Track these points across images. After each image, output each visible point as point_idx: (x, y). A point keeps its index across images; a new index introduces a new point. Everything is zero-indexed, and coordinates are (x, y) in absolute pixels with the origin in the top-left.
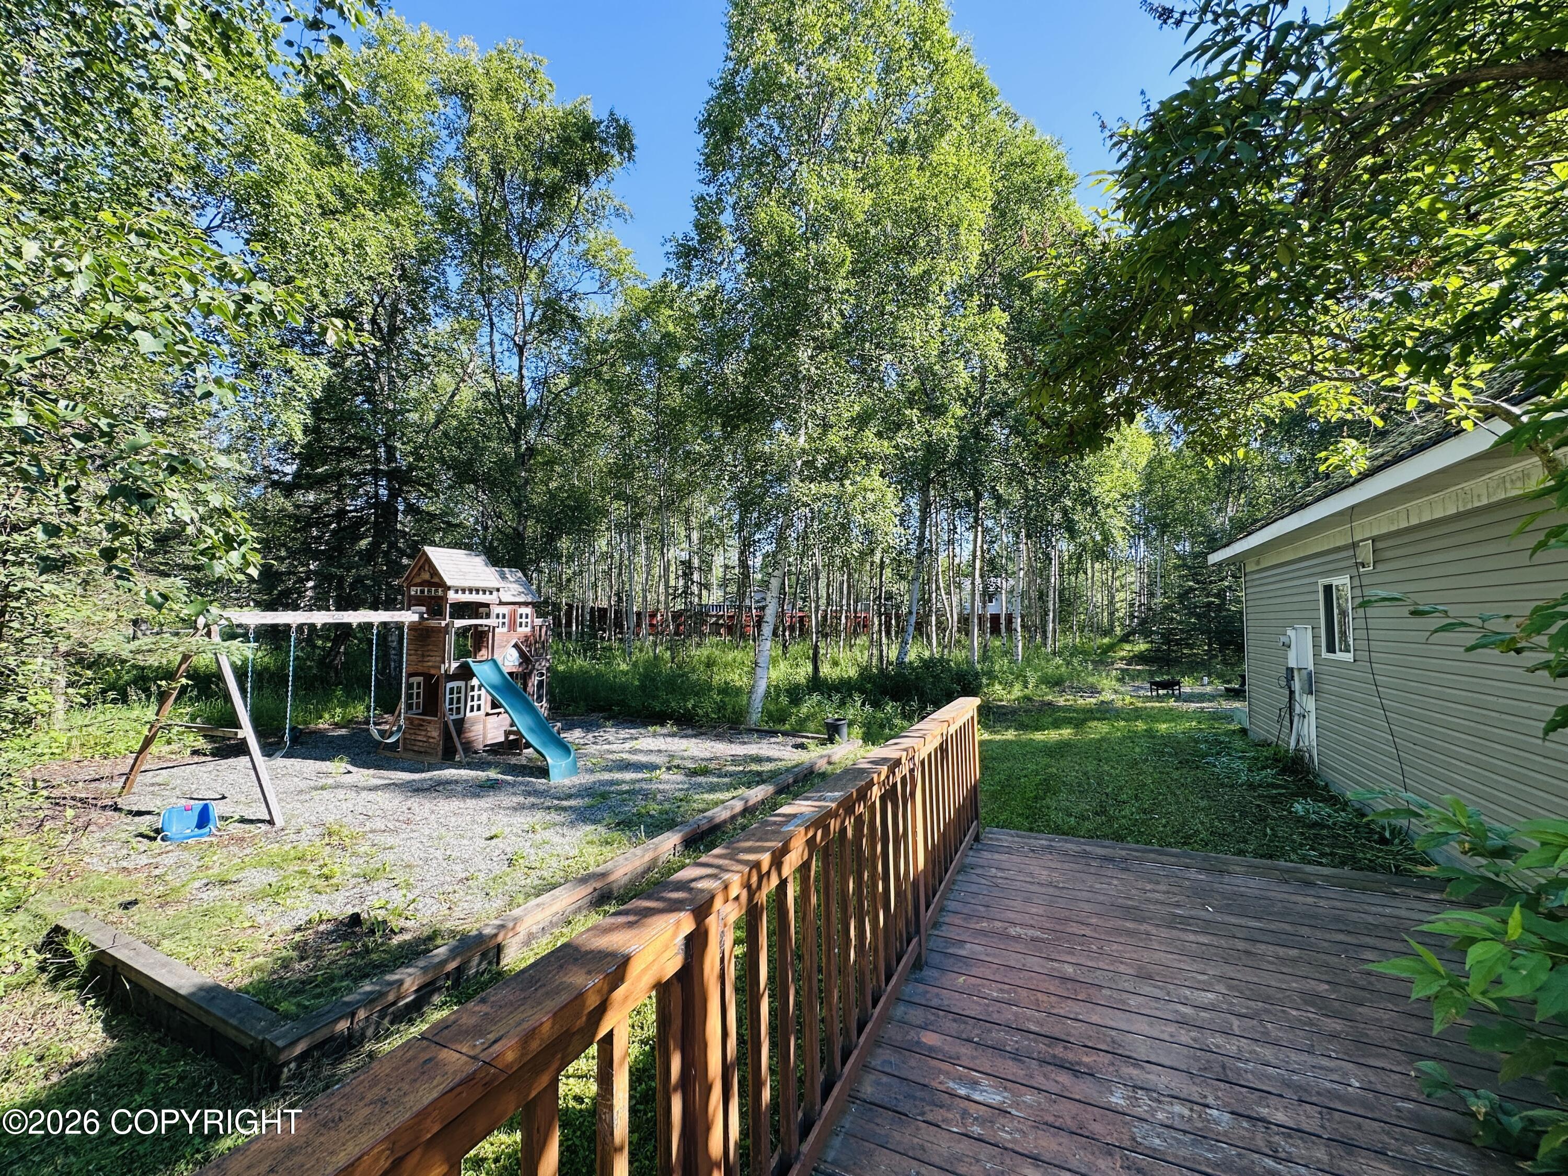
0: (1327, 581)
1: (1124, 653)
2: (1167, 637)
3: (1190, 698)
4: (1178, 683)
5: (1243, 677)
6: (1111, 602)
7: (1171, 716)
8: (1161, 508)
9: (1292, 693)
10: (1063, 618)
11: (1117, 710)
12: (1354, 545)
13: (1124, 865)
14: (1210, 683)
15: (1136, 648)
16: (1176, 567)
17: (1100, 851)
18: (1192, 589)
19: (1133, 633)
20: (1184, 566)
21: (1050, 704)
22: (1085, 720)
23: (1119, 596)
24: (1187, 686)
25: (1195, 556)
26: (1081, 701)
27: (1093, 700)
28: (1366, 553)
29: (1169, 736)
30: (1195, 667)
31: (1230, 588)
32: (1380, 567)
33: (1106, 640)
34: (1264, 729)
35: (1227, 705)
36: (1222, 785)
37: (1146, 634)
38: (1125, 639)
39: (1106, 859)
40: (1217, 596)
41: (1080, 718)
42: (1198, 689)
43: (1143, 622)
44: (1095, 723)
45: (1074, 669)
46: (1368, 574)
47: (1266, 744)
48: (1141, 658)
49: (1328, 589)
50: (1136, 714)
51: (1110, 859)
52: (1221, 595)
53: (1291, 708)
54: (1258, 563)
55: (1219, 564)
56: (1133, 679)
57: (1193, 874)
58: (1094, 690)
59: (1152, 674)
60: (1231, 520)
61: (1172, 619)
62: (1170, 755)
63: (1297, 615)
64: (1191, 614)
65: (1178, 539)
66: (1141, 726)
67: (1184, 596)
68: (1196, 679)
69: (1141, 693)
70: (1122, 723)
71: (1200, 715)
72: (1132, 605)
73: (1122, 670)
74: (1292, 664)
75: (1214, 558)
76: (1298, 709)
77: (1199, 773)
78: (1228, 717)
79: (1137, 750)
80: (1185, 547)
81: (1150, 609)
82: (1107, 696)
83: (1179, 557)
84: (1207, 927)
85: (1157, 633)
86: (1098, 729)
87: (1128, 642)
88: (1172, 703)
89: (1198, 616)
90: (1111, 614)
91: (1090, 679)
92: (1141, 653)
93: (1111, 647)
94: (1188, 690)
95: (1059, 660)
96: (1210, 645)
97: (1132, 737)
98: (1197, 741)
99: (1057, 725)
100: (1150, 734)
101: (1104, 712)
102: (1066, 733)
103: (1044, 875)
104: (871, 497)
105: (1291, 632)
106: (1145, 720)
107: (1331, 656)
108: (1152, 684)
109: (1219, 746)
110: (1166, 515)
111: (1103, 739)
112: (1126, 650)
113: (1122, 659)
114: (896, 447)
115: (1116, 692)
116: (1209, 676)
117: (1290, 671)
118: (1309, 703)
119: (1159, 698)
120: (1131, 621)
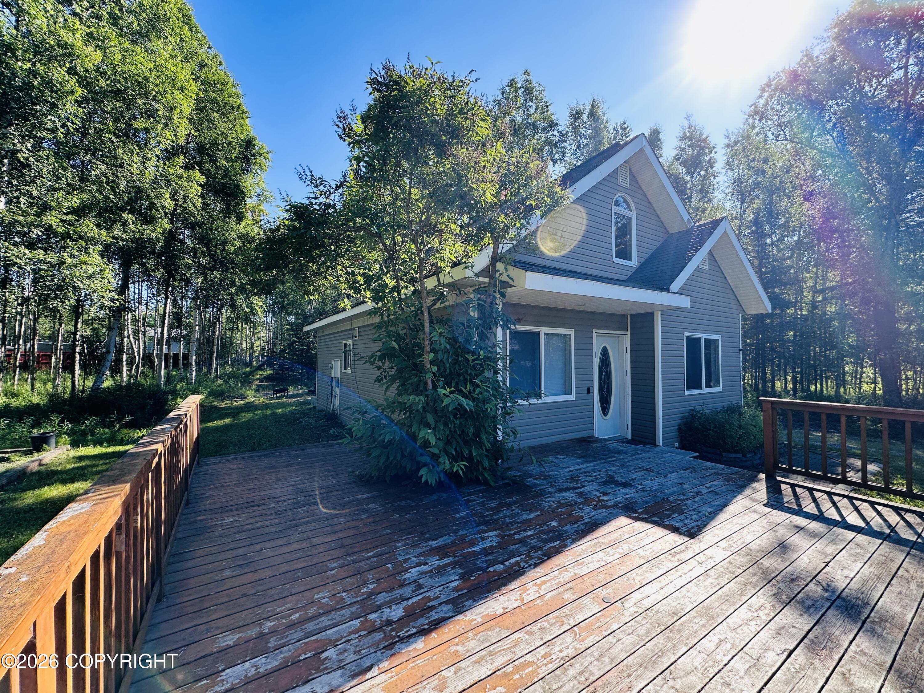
0: (344, 342)
1: (258, 376)
2: (281, 366)
3: (292, 396)
4: (287, 389)
5: (315, 384)
6: (251, 348)
7: (283, 405)
8: (282, 297)
9: (332, 387)
10: (222, 356)
11: (256, 405)
12: (352, 329)
13: (268, 456)
14: (301, 389)
15: (265, 373)
16: (288, 330)
17: (258, 454)
18: (295, 342)
19: (263, 365)
20: (292, 330)
21: (216, 407)
22: (238, 413)
23: (257, 343)
24: (291, 391)
25: (297, 324)
26: (235, 404)
27: (242, 402)
28: (356, 333)
29: (283, 414)
30: (295, 382)
31: (312, 341)
32: (360, 338)
33: (248, 369)
34: (321, 405)
35: (309, 398)
36: (305, 429)
37: (270, 364)
38: (259, 368)
39: (261, 456)
40: (306, 346)
41: (235, 412)
42: (296, 392)
43: (269, 358)
44: (244, 414)
45: (230, 386)
46: (356, 340)
47: (322, 411)
48: (267, 378)
49: (345, 345)
50: (266, 406)
51: (263, 455)
52: (308, 345)
53: (332, 394)
54: (323, 332)
55: (308, 332)
56: (264, 390)
57: (294, 452)
58: (242, 397)
59: (274, 386)
60: (314, 308)
61: (285, 357)
62: (283, 421)
63: (336, 355)
64: (294, 354)
65: (289, 314)
66: (268, 412)
67: (291, 345)
68: (295, 387)
69: (268, 396)
70: (259, 412)
71: (296, 404)
72: (263, 349)
73: (258, 385)
74: (333, 376)
75: (306, 329)
76: (334, 394)
77: (296, 426)
78: (308, 403)
79: (268, 422)
80: (293, 319)
81: (274, 352)
82: (251, 399)
83: (289, 324)
84: (299, 464)
85: (277, 364)
86: (246, 416)
87: (261, 370)
88: (284, 400)
89: (297, 356)
90: (251, 354)
91: (240, 391)
92: (268, 375)
93: (251, 373)
94: (291, 393)
95: (220, 382)
96: (302, 370)
97: (265, 417)
98: (295, 414)
99: (221, 418)
100: (274, 414)
101: (249, 407)
102: (228, 421)
103: (235, 467)
104: (91, 270)
105: (333, 362)
106: (271, 409)
107: (345, 371)
108: (274, 391)
109: (304, 414)
110: (284, 301)
111: (249, 421)
112: (259, 375)
113: (257, 379)
114: (114, 237)
115: (255, 397)
116: (301, 385)
117: (332, 378)
118: (338, 391)
119: (278, 398)
120: (263, 358)
